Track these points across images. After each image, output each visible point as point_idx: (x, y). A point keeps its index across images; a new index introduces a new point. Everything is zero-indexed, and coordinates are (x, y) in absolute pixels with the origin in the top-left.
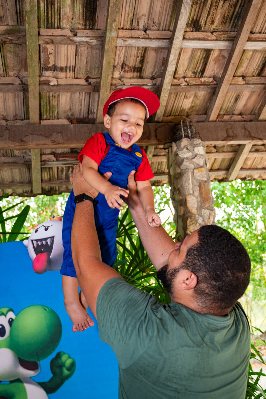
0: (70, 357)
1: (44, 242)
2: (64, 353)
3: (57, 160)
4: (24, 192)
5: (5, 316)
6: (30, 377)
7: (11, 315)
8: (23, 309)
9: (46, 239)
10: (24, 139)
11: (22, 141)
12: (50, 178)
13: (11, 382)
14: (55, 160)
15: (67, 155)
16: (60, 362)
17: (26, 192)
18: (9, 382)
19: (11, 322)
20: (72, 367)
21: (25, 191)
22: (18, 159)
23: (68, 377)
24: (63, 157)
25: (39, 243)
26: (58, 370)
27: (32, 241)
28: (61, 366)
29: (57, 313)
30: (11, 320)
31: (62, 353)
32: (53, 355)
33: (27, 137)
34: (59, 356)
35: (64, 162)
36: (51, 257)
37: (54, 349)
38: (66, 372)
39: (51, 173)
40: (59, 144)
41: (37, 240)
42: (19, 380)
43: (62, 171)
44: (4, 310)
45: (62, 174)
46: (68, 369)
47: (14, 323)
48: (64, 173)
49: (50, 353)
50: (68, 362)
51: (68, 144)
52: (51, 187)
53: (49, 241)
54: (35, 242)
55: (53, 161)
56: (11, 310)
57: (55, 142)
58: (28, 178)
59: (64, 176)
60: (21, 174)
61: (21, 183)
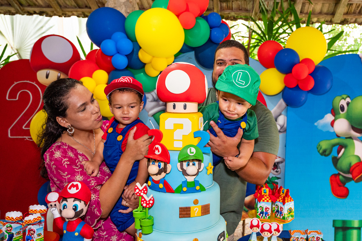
4: (324, 21)
5: (345, 99)
6: (358, 137)
7: (348, 100)
8: (356, 97)
12: (348, 12)
13: (346, 138)
18: (345, 138)
19: (348, 104)
21: (326, 20)
30: (348, 103)
39: (350, 8)
42: (350, 138)
43: (358, 7)
44: (345, 96)
45: (357, 9)
47: (350, 105)
52: (345, 19)
56: (349, 97)
58: (332, 11)
59: (358, 11)
60: (329, 7)
61: (327, 14)
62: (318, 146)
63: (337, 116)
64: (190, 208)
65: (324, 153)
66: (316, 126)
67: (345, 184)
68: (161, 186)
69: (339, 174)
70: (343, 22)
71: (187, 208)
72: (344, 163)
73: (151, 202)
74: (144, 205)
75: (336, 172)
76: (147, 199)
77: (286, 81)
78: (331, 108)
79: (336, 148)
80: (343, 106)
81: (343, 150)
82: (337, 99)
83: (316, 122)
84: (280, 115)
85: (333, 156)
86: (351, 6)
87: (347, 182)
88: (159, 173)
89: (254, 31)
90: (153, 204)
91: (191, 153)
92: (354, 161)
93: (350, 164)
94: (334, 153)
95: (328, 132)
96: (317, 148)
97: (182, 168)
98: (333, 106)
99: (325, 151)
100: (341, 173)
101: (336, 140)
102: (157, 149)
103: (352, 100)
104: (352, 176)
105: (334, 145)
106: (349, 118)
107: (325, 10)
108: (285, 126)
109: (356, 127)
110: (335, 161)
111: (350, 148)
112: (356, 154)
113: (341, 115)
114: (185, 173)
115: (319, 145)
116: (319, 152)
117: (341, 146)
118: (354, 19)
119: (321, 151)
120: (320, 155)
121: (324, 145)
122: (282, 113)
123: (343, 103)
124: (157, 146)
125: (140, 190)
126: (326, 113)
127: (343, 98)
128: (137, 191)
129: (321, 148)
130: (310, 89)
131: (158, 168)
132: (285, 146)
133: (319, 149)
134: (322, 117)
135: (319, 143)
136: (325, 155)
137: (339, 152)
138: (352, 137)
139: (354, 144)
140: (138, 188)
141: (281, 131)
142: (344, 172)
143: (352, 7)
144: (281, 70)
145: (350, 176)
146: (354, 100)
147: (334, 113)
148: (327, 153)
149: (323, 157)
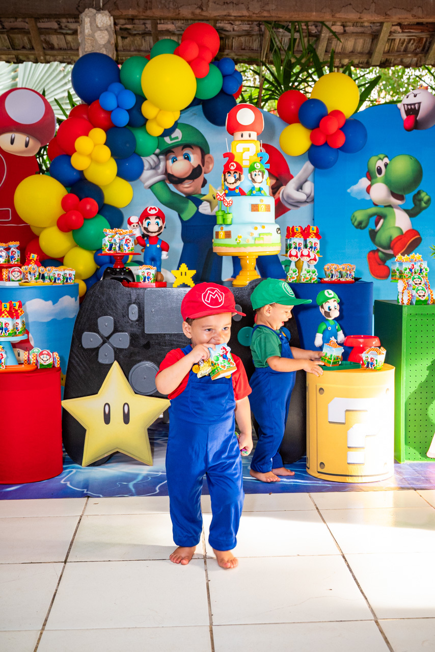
0: (427, 195)
1: (413, 107)
2: (423, 191)
3: (403, 32)
4: (359, 63)
5: (382, 160)
6: (398, 205)
7: (386, 160)
8: (395, 157)
9: (414, 104)
10: (388, 13)
11: (386, 15)
12: (389, 50)
13: (385, 206)
14: (401, 31)
15: (413, 27)
16: (420, 197)
17: (362, 63)
18: (383, 207)
19: (386, 165)
20: (428, 202)
21: (361, 61)
22: (366, 29)
23: (425, 208)
24: (409, 29)
25: (409, 107)
26: (418, 203)
27: (404, 105)
28: (421, 200)
29: (420, 162)
31: (422, 191)
32: (415, 192)
33: (391, 11)
34: (419, 193)
35: (409, 34)
36: (417, 118)
37: (416, 188)
38: (423, 205)
39: (392, 44)
40: (419, 18)
41: (407, 105)
42: (390, 206)
43: (403, 43)
44: (382, 156)
45: (402, 46)
46: (426, 203)
47: (388, 167)
48: (404, 45)
49: (413, 190)
50: (426, 198)
51: (427, 18)
52: (387, 59)
53: (417, 106)
54: (406, 106)
55: (399, 33)
56: (387, 156)
57: (415, 16)
58: (369, 49)
59: (402, 48)
60: (364, 44)
61: (361, 53)
62: (352, 217)
63: (374, 180)
64: (258, 204)
65: (360, 226)
66: (349, 194)
67: (385, 262)
68: (237, 191)
69: (378, 250)
70: (384, 64)
71: (256, 205)
72: (383, 237)
73: (231, 202)
74: (226, 204)
75: (375, 248)
76: (228, 201)
77: (312, 138)
78: (367, 170)
79: (373, 219)
80: (380, 168)
81: (382, 221)
82: (373, 159)
83: (349, 187)
84: (306, 181)
85: (370, 229)
86: (393, 41)
87: (388, 259)
88: (235, 182)
89: (266, 79)
90: (231, 204)
91: (257, 167)
92: (395, 234)
93: (391, 237)
94: (371, 225)
95: (363, 200)
96: (352, 220)
97: (251, 177)
98: (368, 169)
99: (360, 223)
100: (380, 249)
101: (373, 210)
102: (233, 165)
103: (390, 160)
104: (394, 252)
105: (371, 216)
106: (387, 182)
107: (359, 48)
108: (312, 194)
109: (396, 192)
110: (373, 234)
111: (389, 218)
112: (397, 225)
113: (378, 179)
114: (253, 180)
115: (354, 216)
116: (353, 224)
117: (380, 217)
118: (399, 59)
119: (356, 224)
120: (355, 229)
121: (360, 215)
122: (308, 179)
123: (381, 164)
124: (232, 163)
125: (220, 196)
126: (361, 178)
127: (380, 159)
128: (219, 197)
129: (356, 220)
130: (340, 146)
131: (234, 178)
132: (313, 220)
133: (353, 220)
134: (356, 182)
135: (353, 213)
136: (361, 228)
137: (377, 224)
138: (392, 205)
139: (394, 213)
140: (219, 195)
141: (307, 201)
142: (384, 248)
143: (394, 43)
144: (306, 125)
145: (391, 252)
146: (393, 160)
147: (370, 176)
148: (363, 225)
149: (359, 230)
